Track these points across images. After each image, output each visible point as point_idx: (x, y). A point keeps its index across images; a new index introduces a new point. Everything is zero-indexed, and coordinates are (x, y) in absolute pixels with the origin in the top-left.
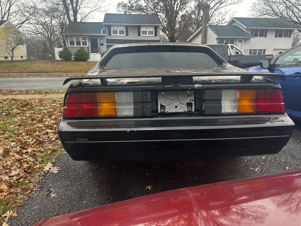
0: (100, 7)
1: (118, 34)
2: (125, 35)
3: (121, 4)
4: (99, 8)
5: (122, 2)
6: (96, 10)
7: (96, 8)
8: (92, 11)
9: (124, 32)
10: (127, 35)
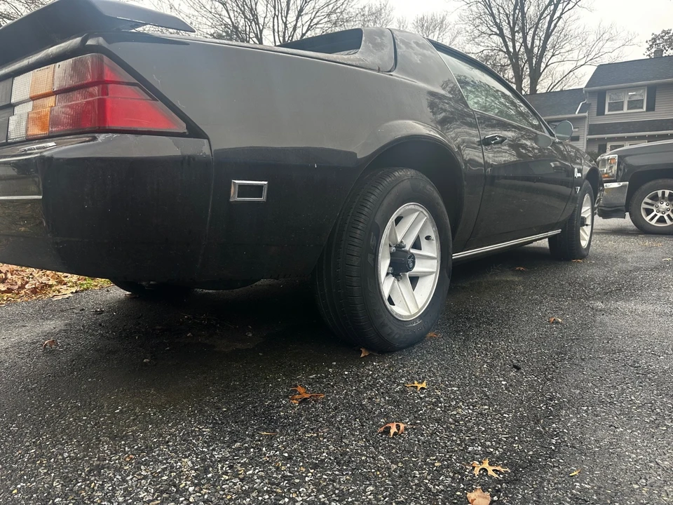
0: (600, 54)
1: (625, 110)
2: (645, 109)
3: (662, 37)
4: (597, 56)
5: (663, 31)
6: (588, 63)
7: (588, 59)
8: (576, 68)
9: (643, 103)
10: (651, 108)
